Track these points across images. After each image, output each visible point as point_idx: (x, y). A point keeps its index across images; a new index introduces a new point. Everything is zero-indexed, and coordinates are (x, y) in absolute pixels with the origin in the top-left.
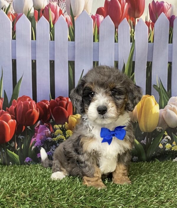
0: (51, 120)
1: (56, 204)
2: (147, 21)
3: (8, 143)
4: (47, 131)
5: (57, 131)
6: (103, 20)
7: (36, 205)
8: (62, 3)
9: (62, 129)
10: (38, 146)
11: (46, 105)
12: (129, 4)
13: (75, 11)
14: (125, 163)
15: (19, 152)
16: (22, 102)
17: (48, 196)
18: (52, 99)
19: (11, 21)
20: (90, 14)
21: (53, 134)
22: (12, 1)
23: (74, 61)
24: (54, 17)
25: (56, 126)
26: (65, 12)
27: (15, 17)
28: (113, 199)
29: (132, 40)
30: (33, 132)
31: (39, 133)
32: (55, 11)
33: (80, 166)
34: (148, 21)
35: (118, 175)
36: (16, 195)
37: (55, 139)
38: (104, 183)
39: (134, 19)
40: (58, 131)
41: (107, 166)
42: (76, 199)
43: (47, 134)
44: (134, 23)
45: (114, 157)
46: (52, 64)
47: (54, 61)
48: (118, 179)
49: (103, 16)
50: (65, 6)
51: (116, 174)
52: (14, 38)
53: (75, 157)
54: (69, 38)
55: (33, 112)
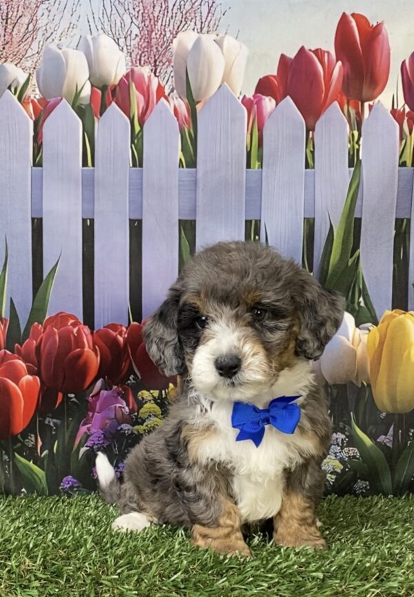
0: (132, 377)
1: (109, 591)
2: (395, 107)
3: (19, 436)
4: (120, 407)
5: (145, 406)
6: (274, 110)
7: (57, 590)
8: (165, 66)
9: (159, 401)
10: (95, 447)
11: (119, 337)
12: (347, 65)
13: (200, 89)
14: (305, 492)
15: (45, 463)
16: (56, 330)
17: (90, 569)
18: (134, 321)
19: (32, 118)
20: (238, 95)
21: (136, 414)
22: (34, 68)
23: (195, 221)
24: (142, 104)
25: (145, 394)
26: (172, 91)
27: (42, 108)
28: (261, 583)
29: (354, 161)
30: (82, 410)
31: (98, 413)
32: (145, 88)
33: (184, 497)
34: (399, 108)
35: (288, 522)
36: (10, 564)
37: (141, 428)
38: (249, 545)
39: (360, 103)
40: (150, 406)
41: (257, 502)
42: (163, 580)
43: (119, 415)
44: (360, 116)
45: (272, 478)
46: (136, 229)
47: (140, 222)
48: (289, 534)
49: (274, 98)
50: (172, 74)
51: (282, 522)
52: (37, 163)
53: (170, 474)
54: (181, 160)
55: (84, 357)
